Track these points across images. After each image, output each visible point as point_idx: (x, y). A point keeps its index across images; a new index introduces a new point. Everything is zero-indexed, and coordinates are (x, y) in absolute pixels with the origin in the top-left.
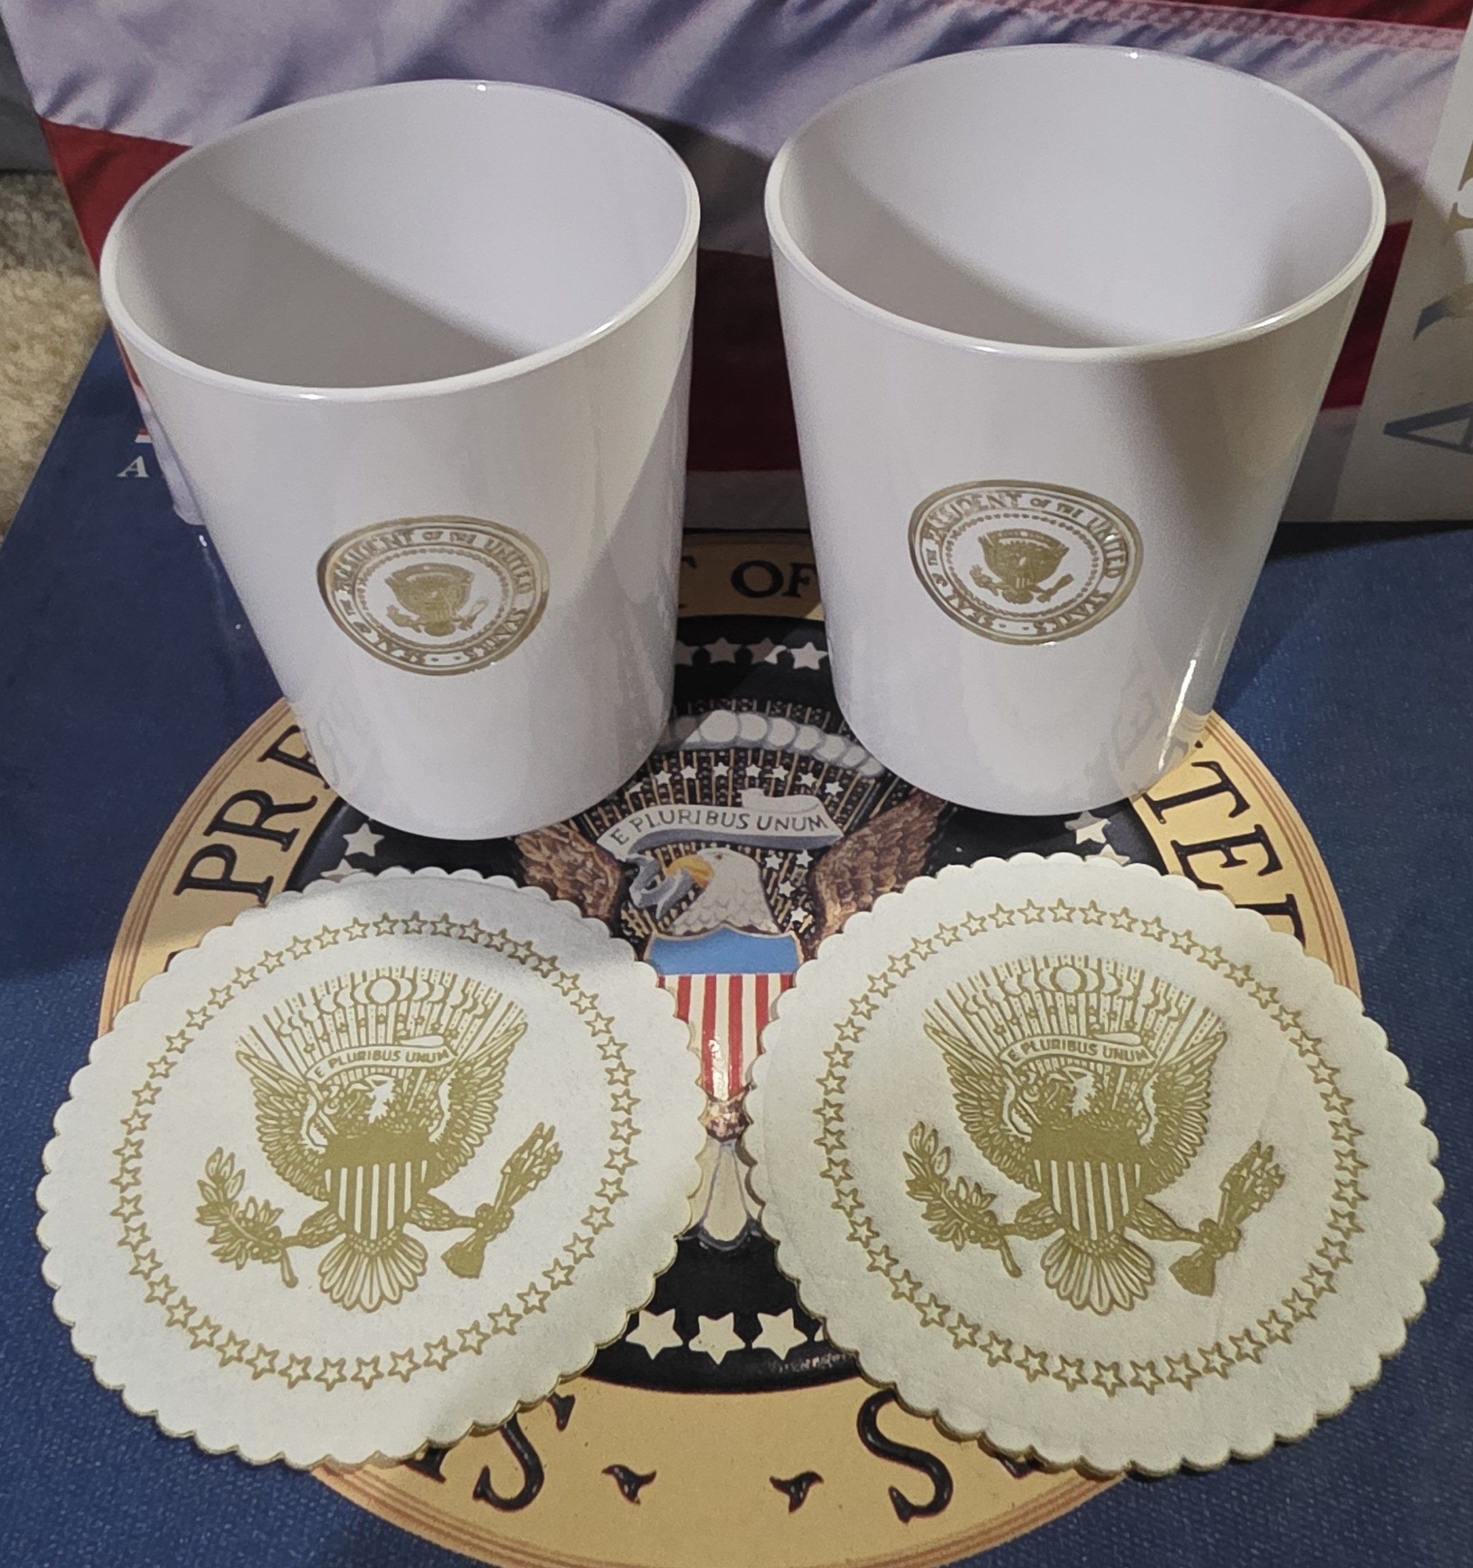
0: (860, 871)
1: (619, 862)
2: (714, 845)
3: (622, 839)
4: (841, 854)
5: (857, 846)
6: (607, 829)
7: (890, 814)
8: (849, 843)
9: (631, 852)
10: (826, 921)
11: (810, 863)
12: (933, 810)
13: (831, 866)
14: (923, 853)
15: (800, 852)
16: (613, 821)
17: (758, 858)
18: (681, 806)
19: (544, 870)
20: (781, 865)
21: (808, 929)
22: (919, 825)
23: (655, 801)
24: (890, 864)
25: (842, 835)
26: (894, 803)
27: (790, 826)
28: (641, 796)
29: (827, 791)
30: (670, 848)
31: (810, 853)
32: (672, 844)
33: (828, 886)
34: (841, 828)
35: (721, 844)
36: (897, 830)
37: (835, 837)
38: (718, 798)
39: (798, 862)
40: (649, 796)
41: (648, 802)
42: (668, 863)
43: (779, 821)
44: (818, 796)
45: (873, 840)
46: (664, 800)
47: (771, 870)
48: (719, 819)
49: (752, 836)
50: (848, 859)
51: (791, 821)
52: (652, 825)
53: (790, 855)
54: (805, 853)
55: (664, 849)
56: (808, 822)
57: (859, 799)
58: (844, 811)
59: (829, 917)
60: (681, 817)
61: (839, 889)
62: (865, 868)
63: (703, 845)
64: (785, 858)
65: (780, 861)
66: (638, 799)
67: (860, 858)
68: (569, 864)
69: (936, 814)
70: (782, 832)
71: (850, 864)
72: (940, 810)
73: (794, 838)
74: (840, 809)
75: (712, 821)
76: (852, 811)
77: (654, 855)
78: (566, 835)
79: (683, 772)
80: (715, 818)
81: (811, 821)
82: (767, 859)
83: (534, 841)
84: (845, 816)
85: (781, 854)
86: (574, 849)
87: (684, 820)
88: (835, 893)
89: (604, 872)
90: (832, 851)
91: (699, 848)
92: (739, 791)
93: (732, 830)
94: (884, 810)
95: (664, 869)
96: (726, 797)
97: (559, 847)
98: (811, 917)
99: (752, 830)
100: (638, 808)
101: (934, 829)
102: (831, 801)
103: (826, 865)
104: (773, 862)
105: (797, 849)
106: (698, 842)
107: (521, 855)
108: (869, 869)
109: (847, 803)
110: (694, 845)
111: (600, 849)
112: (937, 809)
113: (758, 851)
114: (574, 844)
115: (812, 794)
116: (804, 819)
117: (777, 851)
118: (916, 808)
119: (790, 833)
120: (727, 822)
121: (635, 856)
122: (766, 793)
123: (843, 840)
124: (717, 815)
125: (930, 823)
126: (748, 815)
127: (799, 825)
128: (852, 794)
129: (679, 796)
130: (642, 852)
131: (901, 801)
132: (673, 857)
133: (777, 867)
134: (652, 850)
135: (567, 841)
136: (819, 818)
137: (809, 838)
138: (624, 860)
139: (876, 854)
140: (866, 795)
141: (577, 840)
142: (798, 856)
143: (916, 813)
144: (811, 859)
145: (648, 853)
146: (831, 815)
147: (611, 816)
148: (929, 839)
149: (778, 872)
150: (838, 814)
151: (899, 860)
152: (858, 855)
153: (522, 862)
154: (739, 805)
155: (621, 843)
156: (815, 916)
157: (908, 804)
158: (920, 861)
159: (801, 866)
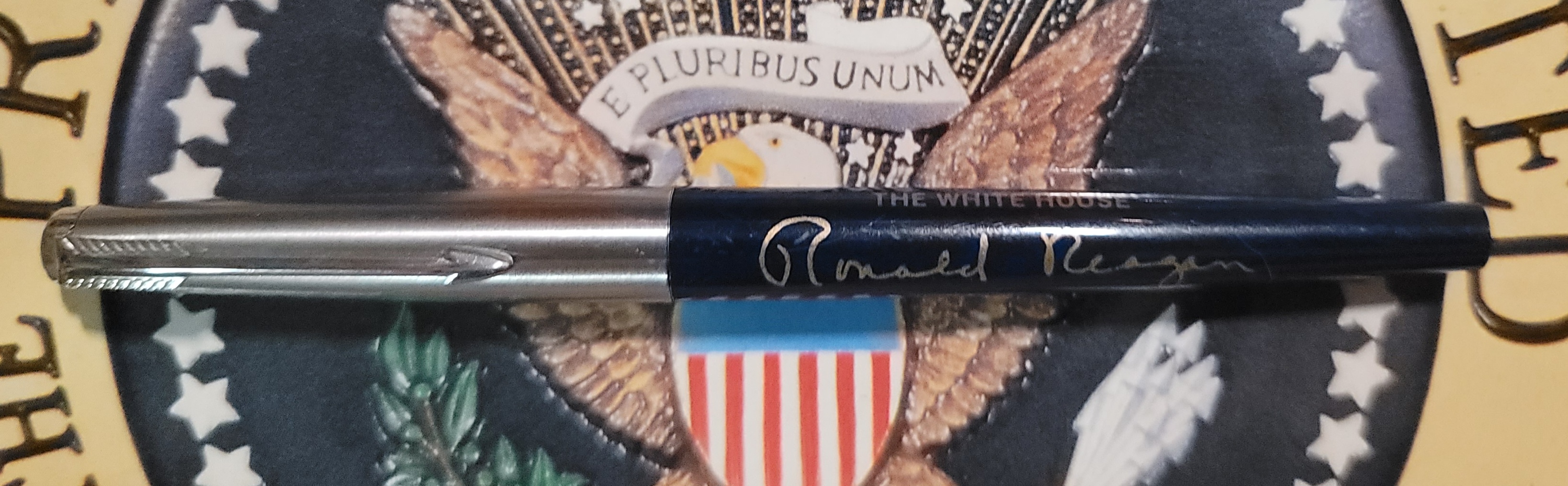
0: (991, 171)
1: (618, 152)
2: (765, 118)
3: (620, 108)
4: (964, 138)
5: (989, 123)
6: (592, 85)
7: (1043, 59)
8: (977, 117)
9: (635, 132)
11: (918, 155)
12: (1113, 51)
13: (949, 161)
14: (1089, 137)
15: (900, 134)
16: (600, 70)
17: (835, 141)
18: (707, 40)
19: (502, 167)
20: (872, 158)
22: (1088, 82)
23: (666, 29)
24: (1039, 159)
25: (967, 102)
26: (1052, 36)
27: (885, 82)
28: (641, 17)
29: (944, 12)
30: (697, 124)
31: (918, 135)
32: (700, 116)
34: (966, 87)
35: (778, 117)
36: (1051, 93)
37: (954, 105)
38: (768, 22)
39: (897, 155)
40: (655, 17)
41: (656, 28)
42: (696, 152)
43: (867, 72)
44: (930, 19)
45: (1016, 111)
46: (681, 27)
47: (855, 168)
48: (772, 66)
49: (827, 101)
50: (975, 148)
51: (887, 70)
52: (665, 80)
53: (886, 139)
54: (909, 135)
55: (687, 127)
56: (913, 72)
57: (998, 26)
58: (973, 52)
60: (711, 63)
62: (999, 167)
63: (748, 117)
64: (877, 145)
65: (871, 150)
66: (637, 24)
67: (993, 146)
68: (541, 156)
69: (1116, 59)
70: (873, 95)
71: (977, 159)
72: (1124, 51)
73: (891, 106)
74: (965, 48)
75: (760, 69)
76: (985, 53)
77: (673, 139)
78: (525, 98)
80: (765, 64)
81: (919, 72)
82: (848, 147)
83: (476, 108)
84: (973, 62)
85: (871, 137)
86: (543, 126)
87: (713, 67)
89: (599, 173)
90: (949, 133)
91: (742, 124)
92: (802, 9)
93: (793, 90)
94: (1037, 48)
95: (691, 167)
96: (782, 22)
97: (520, 124)
99: (825, 90)
100: (639, 42)
101: (1110, 90)
102: (953, 33)
103: (942, 160)
104: (859, 151)
105: (895, 128)
106: (741, 112)
107: (457, 137)
108: (1005, 168)
109: (977, 37)
110: (733, 117)
111: (588, 129)
112: (1121, 47)
113: (836, 130)
114: (543, 117)
115: (921, 16)
116: (908, 68)
117: (866, 131)
118: (1086, 46)
119: (885, 95)
120: (785, 74)
121: (640, 142)
122: (848, 12)
123: (968, 113)
124: (768, 59)
125: (1107, 77)
126: (818, 59)
127: (900, 83)
128: (985, 19)
129: (704, 18)
130: (653, 134)
131: (1062, 31)
132: (702, 144)
133: (865, 164)
134: (670, 127)
135: (531, 111)
136: (932, 69)
137: (916, 108)
138: (626, 149)
139: (1019, 140)
140: (1009, 17)
141: (547, 110)
142: (897, 141)
143: (1086, 55)
144: (918, 148)
145: (663, 133)
146: (952, 61)
147: (596, 59)
148: (1102, 110)
149: (867, 171)
150: (961, 59)
151: (1053, 151)
152: (989, 141)
153: (464, 152)
154: (800, 37)
155: (619, 115)
157: (1073, 38)
158: (1084, 151)
159: (902, 161)
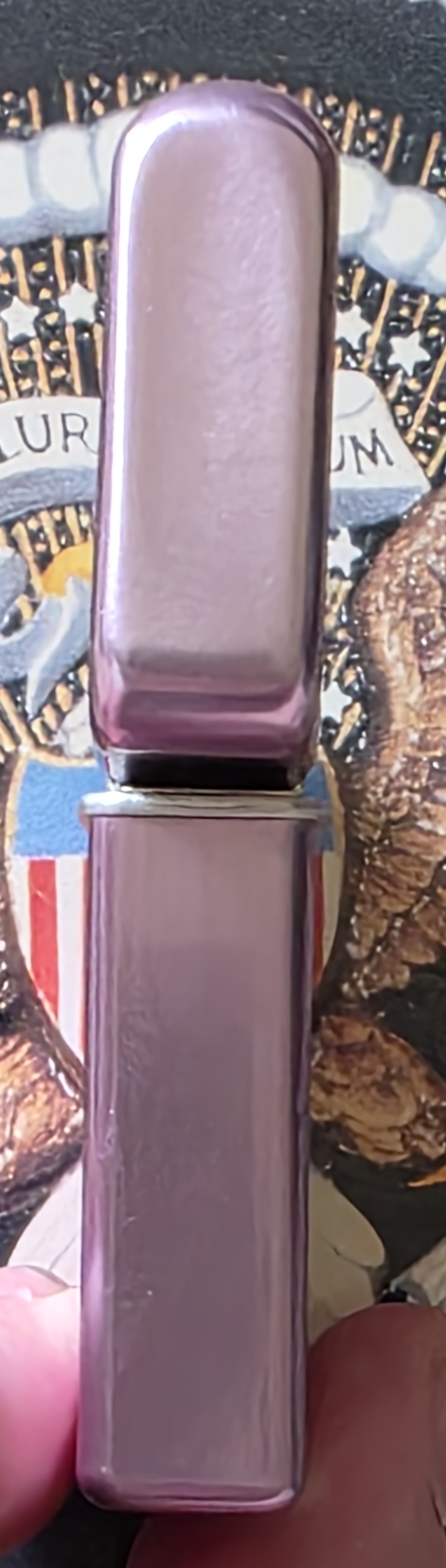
8: (440, 509)
10: (390, 720)
13: (402, 571)
15: (332, 533)
18: (63, 402)
21: (352, 740)
25: (426, 487)
29: (392, 361)
30: (47, 521)
31: (359, 534)
32: (52, 509)
33: (393, 627)
34: (424, 466)
37: (409, 491)
39: (330, 563)
42: (44, 561)
44: (372, 372)
46: (26, 384)
54: (345, 533)
55: (33, 524)
56: (351, 449)
58: (431, 417)
59: (398, 711)
60: (67, 434)
61: (418, 634)
74: (422, 412)
77: (13, 542)
79: (63, 302)
81: (357, 446)
84: (432, 433)
87: (70, 439)
88: (409, 646)
90: (403, 532)
98: (358, 707)
102: (404, 390)
103: (391, 568)
109: (438, 396)
115: (361, 367)
116: (344, 440)
129: (58, 372)
132: (55, 549)
134: (9, 525)
136: (375, 441)
137: (357, 496)
142: (329, 543)
144: (358, 553)
145: (2, 536)
156: (365, 710)
159: (337, 572)
